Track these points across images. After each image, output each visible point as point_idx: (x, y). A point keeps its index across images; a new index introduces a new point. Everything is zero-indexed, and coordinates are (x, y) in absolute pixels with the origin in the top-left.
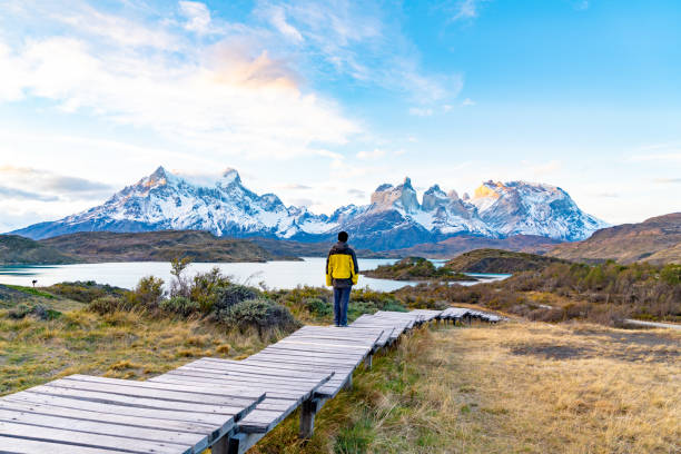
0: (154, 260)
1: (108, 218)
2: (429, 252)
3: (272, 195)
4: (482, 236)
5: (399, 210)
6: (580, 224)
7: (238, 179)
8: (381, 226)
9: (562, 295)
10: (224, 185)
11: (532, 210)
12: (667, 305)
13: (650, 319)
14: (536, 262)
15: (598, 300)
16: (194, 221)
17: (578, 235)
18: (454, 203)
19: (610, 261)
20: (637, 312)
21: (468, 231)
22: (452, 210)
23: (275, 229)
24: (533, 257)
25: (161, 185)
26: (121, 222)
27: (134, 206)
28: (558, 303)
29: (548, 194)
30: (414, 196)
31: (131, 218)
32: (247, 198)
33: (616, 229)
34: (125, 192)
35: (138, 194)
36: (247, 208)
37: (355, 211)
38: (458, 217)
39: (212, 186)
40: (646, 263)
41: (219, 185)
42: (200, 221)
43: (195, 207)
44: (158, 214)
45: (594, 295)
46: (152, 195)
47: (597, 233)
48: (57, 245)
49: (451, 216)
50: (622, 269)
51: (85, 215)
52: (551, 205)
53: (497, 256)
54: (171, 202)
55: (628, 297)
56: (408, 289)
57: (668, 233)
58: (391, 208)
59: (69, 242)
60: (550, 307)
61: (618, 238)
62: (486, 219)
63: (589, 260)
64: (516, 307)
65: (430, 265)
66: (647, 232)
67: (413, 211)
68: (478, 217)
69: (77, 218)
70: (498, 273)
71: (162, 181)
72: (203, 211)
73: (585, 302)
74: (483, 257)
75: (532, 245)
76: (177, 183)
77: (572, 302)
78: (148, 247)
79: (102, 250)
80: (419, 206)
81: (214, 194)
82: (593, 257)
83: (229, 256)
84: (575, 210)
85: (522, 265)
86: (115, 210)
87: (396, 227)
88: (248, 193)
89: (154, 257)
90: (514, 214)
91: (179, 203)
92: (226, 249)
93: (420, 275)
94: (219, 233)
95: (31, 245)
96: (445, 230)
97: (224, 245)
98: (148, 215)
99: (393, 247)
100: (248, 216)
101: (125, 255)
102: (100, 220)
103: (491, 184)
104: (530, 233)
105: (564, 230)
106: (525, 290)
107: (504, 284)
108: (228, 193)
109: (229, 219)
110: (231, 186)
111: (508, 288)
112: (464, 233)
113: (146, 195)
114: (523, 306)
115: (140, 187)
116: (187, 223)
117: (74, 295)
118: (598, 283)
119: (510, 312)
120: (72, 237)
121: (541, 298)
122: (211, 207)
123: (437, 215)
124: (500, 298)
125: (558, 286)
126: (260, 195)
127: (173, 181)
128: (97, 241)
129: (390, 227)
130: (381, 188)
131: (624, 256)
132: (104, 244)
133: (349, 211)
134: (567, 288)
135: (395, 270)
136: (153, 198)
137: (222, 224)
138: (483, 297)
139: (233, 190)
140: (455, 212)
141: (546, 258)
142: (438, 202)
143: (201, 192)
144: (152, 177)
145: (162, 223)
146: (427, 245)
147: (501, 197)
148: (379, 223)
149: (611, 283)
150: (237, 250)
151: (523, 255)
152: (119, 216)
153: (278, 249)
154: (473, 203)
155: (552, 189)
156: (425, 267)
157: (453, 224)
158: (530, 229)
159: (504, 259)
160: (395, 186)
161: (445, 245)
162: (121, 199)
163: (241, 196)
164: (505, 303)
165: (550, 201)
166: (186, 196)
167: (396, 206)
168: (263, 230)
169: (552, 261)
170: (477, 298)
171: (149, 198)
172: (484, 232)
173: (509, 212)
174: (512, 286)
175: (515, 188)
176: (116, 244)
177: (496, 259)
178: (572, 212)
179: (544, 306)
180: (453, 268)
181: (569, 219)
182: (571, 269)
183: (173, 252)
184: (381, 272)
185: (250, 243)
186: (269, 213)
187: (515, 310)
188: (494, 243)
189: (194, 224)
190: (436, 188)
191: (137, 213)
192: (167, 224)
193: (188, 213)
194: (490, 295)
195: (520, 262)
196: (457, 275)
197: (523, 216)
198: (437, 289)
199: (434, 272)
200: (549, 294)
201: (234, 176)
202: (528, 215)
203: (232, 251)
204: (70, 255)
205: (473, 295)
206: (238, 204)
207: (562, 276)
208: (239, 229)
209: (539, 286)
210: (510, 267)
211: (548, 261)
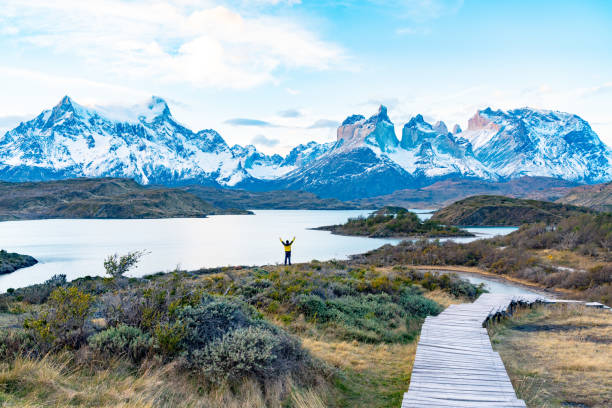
0: (63, 217)
2: (406, 200)
3: (210, 131)
4: (477, 178)
5: (373, 148)
6: (603, 161)
7: (166, 111)
8: (350, 168)
9: (585, 253)
10: (150, 119)
11: (542, 145)
14: (546, 211)
16: (112, 166)
17: (600, 175)
18: (443, 137)
21: (460, 173)
22: (440, 147)
23: (216, 175)
24: (544, 204)
25: (65, 119)
26: (17, 168)
27: (34, 148)
28: (580, 264)
29: (561, 123)
30: (391, 129)
31: (31, 163)
32: (179, 135)
34: (21, 129)
35: (38, 132)
36: (180, 149)
37: (316, 150)
38: (447, 156)
39: (134, 121)
41: (143, 119)
42: (120, 166)
43: (113, 148)
44: (65, 157)
46: (56, 133)
49: (439, 154)
52: (566, 138)
53: (498, 204)
54: (81, 142)
56: (388, 249)
58: (362, 145)
60: (571, 270)
62: (482, 156)
64: (528, 270)
65: (414, 218)
67: (390, 148)
68: (473, 154)
70: (499, 226)
71: (68, 115)
72: (123, 153)
74: (480, 206)
75: (541, 189)
76: (88, 117)
77: (600, 263)
78: (55, 200)
80: (396, 142)
81: (137, 131)
83: (158, 210)
84: (597, 143)
85: (529, 216)
86: (8, 153)
87: (369, 169)
88: (180, 129)
89: (62, 212)
90: (518, 150)
91: (91, 143)
93: (402, 231)
94: (145, 181)
96: (431, 172)
97: (152, 197)
98: (52, 158)
99: (364, 195)
100: (180, 159)
101: (25, 211)
103: (488, 111)
104: (538, 174)
105: (582, 170)
106: (537, 247)
107: (509, 241)
108: (154, 129)
109: (157, 163)
110: (159, 120)
111: (515, 246)
112: (454, 176)
114: (536, 268)
115: (40, 123)
116: (103, 169)
119: (520, 277)
121: (558, 259)
123: (420, 154)
124: (506, 259)
126: (195, 132)
127: (84, 114)
129: (361, 170)
130: (349, 121)
133: (310, 150)
134: (593, 245)
135: (370, 224)
136: (58, 138)
137: (148, 169)
138: (485, 258)
139: (162, 126)
140: (443, 149)
141: (560, 206)
142: (422, 136)
143: (120, 129)
144: (56, 114)
145: (71, 168)
146: (408, 192)
147: (503, 128)
148: (347, 165)
150: (169, 201)
151: (531, 202)
152: (15, 161)
153: (221, 200)
154: (465, 138)
155: (567, 117)
156: (406, 219)
157: (441, 164)
158: (537, 168)
159: (508, 208)
160: (367, 118)
161: (430, 191)
162: (16, 138)
163: (171, 133)
164: (512, 265)
165: (565, 133)
166: (101, 134)
167: (369, 142)
168: (200, 176)
169: (568, 210)
170: (477, 259)
171: (53, 136)
172: (480, 174)
173: (512, 148)
174: (520, 243)
175: (519, 117)
176: (11, 197)
177: (496, 208)
178: (593, 146)
179: (563, 269)
180: (442, 220)
181: (588, 155)
182: (597, 220)
183: (88, 206)
184: (353, 226)
185: (184, 192)
186: (208, 154)
187: (525, 275)
188: (493, 188)
189: (112, 170)
190: (420, 119)
191: (37, 157)
192: (78, 170)
193: (104, 156)
194: (493, 255)
195: (527, 211)
196: (448, 229)
197: (530, 153)
198: (425, 247)
199: (419, 226)
200: (568, 253)
201: (162, 108)
202: (537, 151)
203: (163, 204)
205: (471, 255)
206: (168, 144)
207: (586, 231)
208: (170, 176)
209: (555, 242)
210: (515, 218)
211: (564, 209)
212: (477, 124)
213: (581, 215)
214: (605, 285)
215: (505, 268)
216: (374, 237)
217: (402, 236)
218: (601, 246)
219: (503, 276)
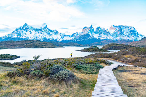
0: (25, 48)
2: (96, 44)
3: (55, 30)
4: (111, 40)
5: (89, 34)
6: (138, 36)
7: (46, 26)
9: (134, 56)
10: (43, 28)
11: (125, 33)
14: (126, 47)
15: (144, 57)
16: (35, 37)
17: (137, 39)
18: (104, 31)
21: (108, 39)
22: (103, 33)
23: (57, 39)
24: (125, 45)
26: (16, 38)
27: (19, 34)
28: (133, 58)
29: (129, 28)
30: (93, 30)
31: (19, 37)
32: (49, 31)
34: (16, 30)
35: (20, 30)
36: (49, 34)
37: (78, 34)
38: (105, 35)
39: (40, 28)
42: (37, 37)
43: (35, 34)
44: (26, 35)
45: (143, 55)
46: (24, 31)
47: (143, 39)
49: (103, 35)
51: (6, 36)
52: (130, 31)
53: (116, 45)
54: (29, 32)
56: (92, 55)
58: (87, 33)
59: (2, 44)
60: (131, 59)
62: (112, 35)
64: (122, 59)
65: (98, 48)
67: (93, 34)
68: (110, 35)
69: (4, 37)
71: (26, 27)
72: (37, 35)
73: (140, 58)
74: (112, 46)
75: (125, 42)
77: (137, 58)
78: (23, 44)
79: (11, 45)
80: (94, 32)
81: (40, 30)
82: (141, 45)
83: (45, 47)
84: (137, 32)
85: (122, 48)
86: (14, 35)
87: (89, 38)
88: (49, 30)
89: (25, 47)
90: (120, 34)
91: (31, 33)
92: (44, 45)
94: (42, 40)
96: (102, 39)
97: (43, 44)
98: (23, 36)
99: (88, 43)
100: (50, 36)
101: (17, 47)
102: (10, 37)
103: (114, 26)
104: (124, 39)
105: (133, 38)
106: (124, 54)
107: (118, 53)
108: (44, 30)
109: (44, 37)
110: (45, 28)
111: (119, 54)
112: (107, 39)
116: (33, 38)
118: (144, 52)
119: (120, 60)
120: (3, 42)
121: (128, 57)
122: (40, 34)
123: (99, 35)
124: (117, 57)
126: (52, 30)
127: (29, 27)
128: (10, 43)
129: (87, 38)
130: (84, 28)
132: (12, 44)
133: (76, 34)
134: (135, 54)
135: (89, 49)
136: (24, 32)
137: (43, 38)
138: (113, 56)
140: (104, 34)
141: (128, 46)
142: (100, 31)
143: (37, 30)
144: (23, 27)
145: (27, 38)
146: (97, 43)
147: (117, 29)
148: (84, 37)
150: (47, 45)
151: (122, 45)
153: (58, 44)
154: (109, 31)
155: (130, 27)
156: (96, 49)
157: (104, 37)
158: (124, 38)
159: (118, 46)
160: (88, 27)
161: (101, 43)
162: (15, 32)
163: (47, 30)
164: (119, 58)
165: (130, 30)
166: (33, 31)
167: (89, 32)
168: (53, 39)
169: (130, 46)
171: (23, 31)
172: (112, 39)
173: (119, 34)
175: (120, 27)
176: (15, 44)
177: (115, 46)
178: (136, 33)
179: (129, 59)
181: (135, 35)
182: (136, 49)
183: (30, 46)
184: (85, 50)
185: (50, 43)
186: (55, 35)
187: (121, 60)
188: (115, 42)
189: (35, 38)
190: (99, 27)
191: (20, 35)
192: (28, 38)
193: (33, 35)
194: (114, 56)
195: (122, 47)
196: (105, 50)
197: (122, 35)
198: (100, 54)
199: (99, 50)
200: (130, 55)
201: (45, 25)
202: (124, 34)
203: (46, 45)
204: (3, 47)
205: (110, 56)
206: (47, 33)
207: (134, 51)
208: (47, 39)
209: (127, 53)
210: (119, 48)
211: (129, 46)
212: (111, 29)
213: (133, 48)
214: (138, 62)
215: (117, 59)
216: (89, 52)
217: (95, 52)
218: (137, 54)
219: (117, 60)
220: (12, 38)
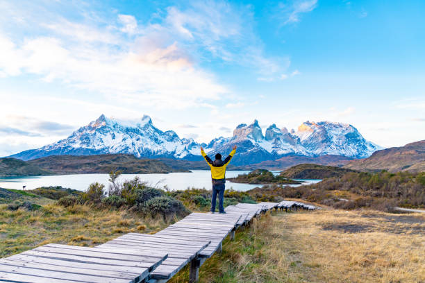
0: (98, 173)
1: (69, 146)
2: (271, 166)
3: (172, 131)
4: (303, 155)
5: (251, 140)
6: (364, 148)
7: (150, 122)
8: (239, 150)
9: (354, 192)
10: (142, 126)
11: (334, 139)
12: (421, 198)
13: (410, 207)
14: (337, 172)
15: (377, 196)
16: (123, 148)
17: (363, 154)
18: (285, 135)
19: (384, 171)
20: (402, 203)
21: (294, 153)
22: (284, 140)
23: (174, 153)
24: (335, 168)
25: (103, 126)
26: (78, 149)
27: (86, 139)
28: (352, 198)
29: (343, 129)
30: (260, 131)
31: (84, 146)
32: (156, 133)
33: (387, 150)
34: (80, 130)
35: (88, 132)
36: (156, 140)
37: (223, 141)
38: (288, 144)
39: (134, 126)
40: (407, 172)
41: (139, 126)
42: (127, 148)
43: (124, 140)
44: (101, 144)
45: (375, 192)
46: (97, 132)
47: (375, 153)
48: (38, 164)
49: (284, 143)
50: (392, 175)
51: (56, 145)
52: (346, 136)
53: (313, 168)
54: (109, 136)
55: (396, 193)
56: (257, 189)
57: (420, 153)
58: (246, 139)
59: (45, 162)
60: (347, 200)
61: (389, 156)
62: (305, 145)
63: (370, 170)
64: (326, 200)
65: (271, 175)
66: (407, 153)
67: (260, 140)
68: (300, 144)
69: (51, 147)
70: (313, 179)
71: (103, 124)
72: (129, 142)
73: (369, 197)
74: (304, 169)
75: (335, 161)
76: (112, 125)
77: (361, 197)
78: (95, 165)
79: (66, 167)
80: (263, 137)
81: (136, 131)
82: (374, 168)
83: (145, 170)
84: (361, 139)
85: (328, 174)
86: (74, 142)
87: (249, 151)
88: (157, 130)
89: (98, 170)
90: (323, 142)
91: (114, 137)
92: (144, 165)
93: (265, 181)
94: (139, 155)
95: (22, 164)
96: (280, 152)
97: (142, 163)
98: (95, 144)
99: (247, 163)
100: (156, 145)
101: (80, 170)
102: (65, 148)
103: (308, 123)
104: (333, 154)
105: (354, 152)
106: (331, 189)
107: (317, 186)
108: (144, 130)
109: (145, 147)
110: (146, 126)
111: (320, 189)
112: (292, 154)
113: (93, 132)
114: (330, 199)
115: (90, 128)
116: (119, 150)
117: (49, 195)
118: (377, 184)
119: (322, 203)
120: (48, 158)
121: (341, 195)
122: (134, 139)
123: (275, 143)
124: (315, 194)
125: (352, 186)
127: (111, 123)
128: (63, 161)
129: (245, 151)
130: (240, 127)
131: (393, 168)
132: (67, 163)
133: (220, 141)
134: (357, 188)
135: (249, 177)
136: (98, 134)
137: (141, 150)
138: (305, 194)
139: (148, 129)
140: (286, 141)
141: (344, 169)
142: (275, 134)
143: (127, 130)
144: (97, 123)
145: (103, 149)
146: (269, 162)
147: (315, 131)
148: (239, 148)
149: (385, 184)
150: (150, 166)
151: (329, 167)
152: (77, 146)
153: (175, 165)
154: (297, 135)
155: (346, 126)
156: (267, 175)
157: (285, 148)
158: (333, 151)
159: (317, 170)
160: (248, 125)
161: (280, 162)
162: (78, 135)
163: (152, 132)
164: (318, 198)
165: (346, 133)
166: (118, 132)
167: (249, 137)
168: (166, 153)
169: (347, 171)
170: (301, 195)
171: (95, 134)
172: (304, 153)
173: (320, 141)
174: (322, 187)
175: (323, 126)
176: (74, 163)
177: (311, 170)
179: (343, 200)
180: (285, 176)
181: (357, 145)
182: (360, 176)
183: (110, 168)
184: (240, 179)
185: (158, 161)
186: (170, 143)
187: (325, 202)
188: (313, 160)
189: (123, 150)
190: (274, 126)
191: (88, 143)
192: (107, 150)
193: (119, 143)
194: (309, 193)
195: (327, 171)
196: (288, 180)
197: (329, 143)
198: (276, 189)
199: (274, 178)
200: (346, 192)
201: (149, 120)
202: (332, 142)
203: (147, 167)
204: (46, 170)
205: (298, 193)
206: (151, 137)
207: (354, 180)
208: (151, 153)
209: (339, 187)
210: (321, 175)
211: (345, 171)
212: (302, 129)
213: (353, 174)
217: (264, 183)
218: (362, 189)
220: (70, 151)
